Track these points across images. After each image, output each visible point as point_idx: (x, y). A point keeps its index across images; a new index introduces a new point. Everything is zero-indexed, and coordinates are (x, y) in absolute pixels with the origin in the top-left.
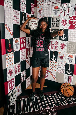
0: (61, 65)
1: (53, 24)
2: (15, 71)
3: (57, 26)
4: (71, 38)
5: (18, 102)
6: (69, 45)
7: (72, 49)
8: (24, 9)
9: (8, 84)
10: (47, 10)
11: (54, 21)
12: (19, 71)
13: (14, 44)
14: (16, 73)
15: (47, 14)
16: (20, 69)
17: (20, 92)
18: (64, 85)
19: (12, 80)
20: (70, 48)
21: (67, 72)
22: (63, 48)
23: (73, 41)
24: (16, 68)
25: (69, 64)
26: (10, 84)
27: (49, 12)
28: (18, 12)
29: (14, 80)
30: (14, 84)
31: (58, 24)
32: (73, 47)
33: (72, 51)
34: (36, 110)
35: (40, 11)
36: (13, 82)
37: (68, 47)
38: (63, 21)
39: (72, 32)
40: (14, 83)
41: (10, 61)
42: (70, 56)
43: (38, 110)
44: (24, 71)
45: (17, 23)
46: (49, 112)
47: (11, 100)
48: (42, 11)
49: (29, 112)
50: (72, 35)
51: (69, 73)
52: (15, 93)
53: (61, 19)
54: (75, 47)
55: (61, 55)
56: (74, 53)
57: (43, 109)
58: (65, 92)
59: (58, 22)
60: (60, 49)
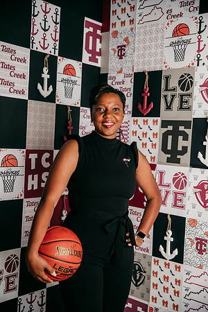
1: (169, 99)
3: (181, 108)
8: (50, 42)
10: (147, 44)
11: (171, 86)
15: (147, 59)
22: (205, 201)
28: (23, 52)
31: (185, 98)
35: (121, 48)
38: (206, 84)
48: (126, 49)
53: (200, 76)
59: (188, 89)
60: (194, 207)
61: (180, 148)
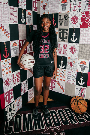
0: (72, 74)
1: (61, 22)
2: (13, 81)
3: (65, 25)
4: (84, 40)
5: (18, 119)
6: (81, 48)
7: (85, 53)
8: (23, 5)
9: (5, 96)
10: (53, 5)
11: (61, 18)
12: (19, 81)
13: (11, 48)
14: (15, 83)
15: (53, 10)
16: (20, 78)
17: (20, 106)
18: (74, 99)
19: (10, 92)
20: (83, 53)
21: (79, 82)
22: (73, 52)
23: (86, 43)
24: (14, 77)
25: (82, 72)
26: (7, 97)
27: (55, 7)
28: (16, 9)
29: (12, 92)
30: (12, 97)
31: (66, 22)
32: (86, 51)
33: (85, 55)
34: (38, 129)
35: (44, 6)
36: (11, 94)
37: (79, 52)
38: (73, 18)
39: (84, 32)
40: (13, 95)
41: (7, 69)
42: (82, 62)
43: (41, 128)
44: (25, 81)
45: (15, 22)
46: (54, 132)
47: (9, 115)
48: (46, 6)
49: (30, 130)
50: (84, 35)
51: (81, 84)
52: (13, 107)
53: (71, 15)
54: (88, 51)
55: (72, 61)
56: (87, 58)
57: (48, 128)
58: (76, 107)
59: (67, 19)
60: (69, 54)
61: (65, 37)
